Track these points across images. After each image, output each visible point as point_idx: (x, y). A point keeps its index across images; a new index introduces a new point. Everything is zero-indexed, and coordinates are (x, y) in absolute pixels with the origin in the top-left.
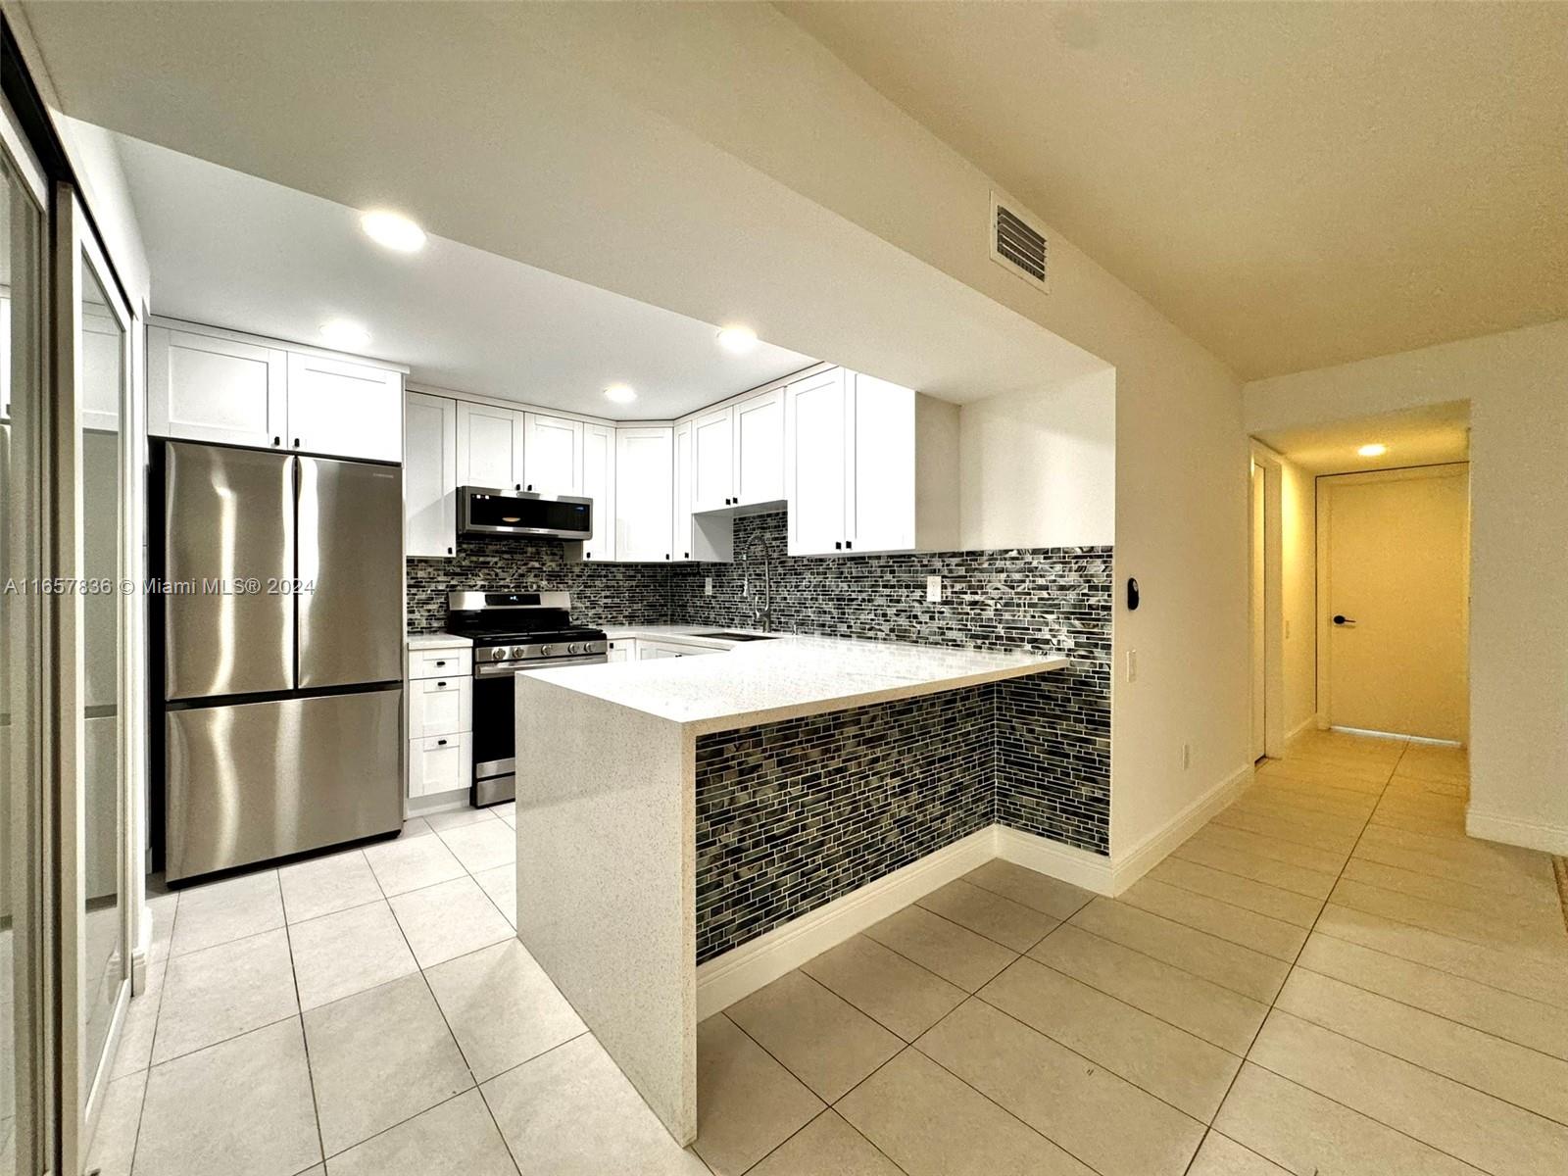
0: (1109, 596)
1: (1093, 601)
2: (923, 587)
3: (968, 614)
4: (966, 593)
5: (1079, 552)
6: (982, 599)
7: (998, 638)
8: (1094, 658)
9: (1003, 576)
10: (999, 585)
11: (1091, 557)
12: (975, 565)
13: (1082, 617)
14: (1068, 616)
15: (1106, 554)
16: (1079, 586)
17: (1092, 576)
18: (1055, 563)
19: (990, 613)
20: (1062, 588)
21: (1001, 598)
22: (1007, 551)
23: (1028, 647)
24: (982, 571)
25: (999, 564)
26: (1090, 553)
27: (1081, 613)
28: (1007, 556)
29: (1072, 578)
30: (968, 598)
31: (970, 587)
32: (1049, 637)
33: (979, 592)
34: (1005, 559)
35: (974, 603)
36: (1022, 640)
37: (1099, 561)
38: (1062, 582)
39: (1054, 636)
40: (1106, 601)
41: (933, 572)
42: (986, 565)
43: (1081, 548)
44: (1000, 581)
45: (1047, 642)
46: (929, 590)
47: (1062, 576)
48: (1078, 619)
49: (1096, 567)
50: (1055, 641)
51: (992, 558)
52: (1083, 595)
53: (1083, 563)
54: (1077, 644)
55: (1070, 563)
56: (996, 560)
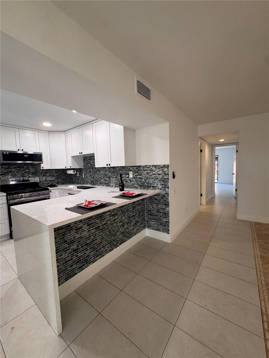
0: (169, 176)
1: (165, 177)
2: (129, 174)
3: (138, 180)
4: (138, 176)
5: (162, 166)
6: (142, 177)
7: (145, 186)
8: (166, 190)
9: (146, 171)
10: (145, 174)
11: (165, 167)
12: (140, 169)
13: (163, 181)
14: (160, 181)
15: (168, 166)
16: (162, 174)
17: (165, 171)
18: (157, 168)
19: (143, 180)
21: (146, 177)
22: (147, 166)
23: (152, 188)
24: (141, 170)
25: (145, 169)
26: (164, 166)
27: (163, 180)
28: (147, 167)
29: (161, 172)
30: (139, 177)
31: (139, 174)
33: (141, 175)
34: (146, 167)
36: (151, 186)
37: (166, 168)
38: (159, 173)
39: (157, 185)
40: (168, 177)
41: (131, 171)
42: (142, 169)
45: (156, 187)
46: (130, 175)
47: (159, 172)
48: (162, 181)
49: (166, 169)
50: (157, 186)
51: (143, 167)
52: (163, 176)
53: (163, 168)
54: (162, 187)
55: (160, 168)
56: (144, 168)
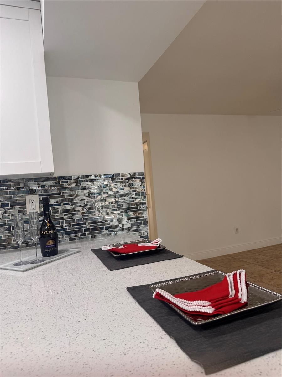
0: (145, 197)
1: (137, 201)
2: (22, 204)
3: (63, 218)
4: (59, 205)
5: (129, 176)
6: (73, 207)
8: (140, 230)
9: (86, 191)
10: (85, 198)
11: (135, 178)
12: (65, 185)
13: (133, 210)
14: (126, 210)
15: (142, 177)
16: (130, 194)
17: (136, 188)
18: (117, 182)
19: (80, 215)
20: (122, 196)
21: (86, 205)
22: (87, 176)
23: (105, 232)
24: (71, 189)
25: (83, 184)
26: (133, 177)
27: (132, 208)
28: (88, 179)
29: (127, 190)
30: (61, 208)
31: (62, 201)
32: (117, 223)
33: (70, 203)
34: (87, 181)
35: (66, 211)
36: (102, 228)
37: (138, 180)
38: (122, 192)
39: (120, 223)
40: (143, 200)
41: (31, 192)
42: (74, 185)
43: (129, 174)
44: (84, 195)
45: (116, 226)
46: (28, 206)
47: (121, 189)
48: (131, 211)
49: (137, 183)
50: (120, 226)
51: (78, 180)
52: (133, 198)
53: (131, 181)
54: (132, 225)
55: (124, 182)
56: (81, 181)
